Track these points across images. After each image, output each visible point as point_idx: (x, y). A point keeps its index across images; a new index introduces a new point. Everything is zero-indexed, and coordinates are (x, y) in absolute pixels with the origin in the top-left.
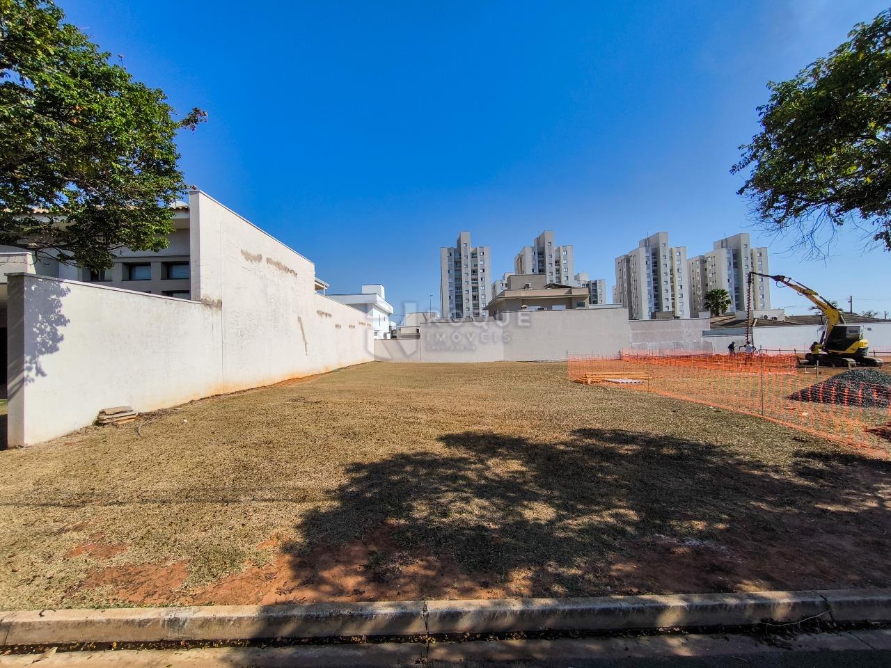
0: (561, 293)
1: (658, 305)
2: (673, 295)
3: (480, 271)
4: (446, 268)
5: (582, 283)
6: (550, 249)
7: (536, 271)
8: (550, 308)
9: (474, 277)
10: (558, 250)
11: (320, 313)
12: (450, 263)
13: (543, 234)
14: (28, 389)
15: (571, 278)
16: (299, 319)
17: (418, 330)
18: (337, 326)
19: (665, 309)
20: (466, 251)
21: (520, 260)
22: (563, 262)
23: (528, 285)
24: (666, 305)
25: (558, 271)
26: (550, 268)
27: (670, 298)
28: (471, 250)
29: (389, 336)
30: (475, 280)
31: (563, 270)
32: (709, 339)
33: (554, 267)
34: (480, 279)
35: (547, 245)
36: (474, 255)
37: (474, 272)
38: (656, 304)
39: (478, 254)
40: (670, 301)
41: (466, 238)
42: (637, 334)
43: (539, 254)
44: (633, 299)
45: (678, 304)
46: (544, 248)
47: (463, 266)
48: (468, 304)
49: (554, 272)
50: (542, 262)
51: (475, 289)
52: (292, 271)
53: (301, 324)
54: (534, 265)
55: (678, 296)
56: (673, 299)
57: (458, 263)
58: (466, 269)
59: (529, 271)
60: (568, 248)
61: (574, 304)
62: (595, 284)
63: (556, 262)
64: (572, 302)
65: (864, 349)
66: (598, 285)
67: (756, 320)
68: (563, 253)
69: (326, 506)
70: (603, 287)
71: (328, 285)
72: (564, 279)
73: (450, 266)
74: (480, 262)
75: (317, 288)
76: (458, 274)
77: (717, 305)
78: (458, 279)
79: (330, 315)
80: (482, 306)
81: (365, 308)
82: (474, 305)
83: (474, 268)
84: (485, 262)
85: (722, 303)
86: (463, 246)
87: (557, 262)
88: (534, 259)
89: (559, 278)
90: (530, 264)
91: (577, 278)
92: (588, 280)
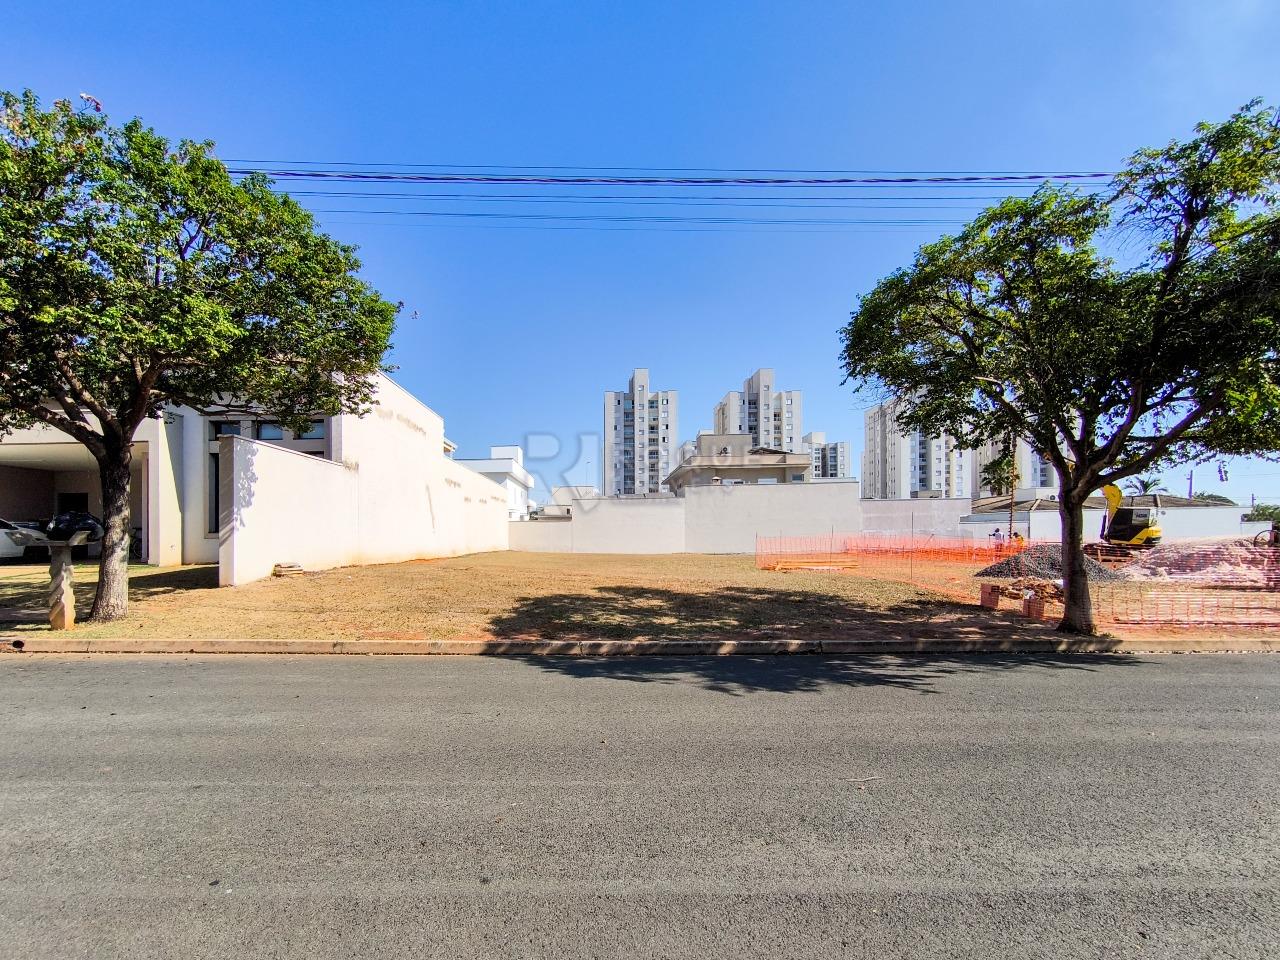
0: (771, 460)
1: (924, 482)
2: (948, 467)
3: (662, 428)
4: (611, 421)
5: (815, 446)
6: (767, 396)
7: (746, 428)
8: (755, 482)
9: (653, 436)
10: (779, 397)
11: (450, 482)
12: (618, 415)
13: (758, 373)
14: (236, 535)
15: (797, 439)
16: (428, 488)
17: (568, 511)
18: (466, 499)
19: (934, 487)
20: (641, 398)
21: (722, 411)
22: (785, 415)
23: (725, 449)
24: (936, 480)
25: (778, 428)
26: (766, 425)
27: (943, 470)
28: (650, 396)
29: (527, 518)
30: (653, 441)
31: (785, 428)
32: (969, 527)
33: (772, 422)
34: (661, 440)
35: (762, 390)
36: (653, 404)
37: (653, 429)
38: (921, 480)
39: (660, 402)
40: (944, 475)
41: (642, 377)
42: (870, 518)
43: (750, 404)
44: (889, 471)
45: (954, 481)
46: (758, 394)
47: (637, 420)
48: (642, 476)
49: (772, 430)
50: (754, 416)
51: (654, 454)
52: (421, 429)
53: (429, 495)
54: (742, 419)
55: (954, 469)
56: (948, 472)
57: (629, 415)
58: (641, 425)
59: (734, 429)
60: (796, 395)
61: (789, 476)
62: (835, 449)
63: (775, 416)
64: (787, 474)
65: (1154, 539)
66: (839, 450)
67: (1038, 502)
68: (785, 402)
69: (505, 616)
70: (845, 454)
71: (456, 447)
72: (785, 440)
73: (617, 419)
74: (662, 415)
75: (446, 451)
76: (629, 430)
77: (999, 482)
78: (629, 439)
79: (459, 485)
80: (662, 478)
81: (499, 477)
82: (651, 477)
83: (653, 423)
84: (670, 415)
85: (1008, 478)
86: (637, 389)
87: (777, 416)
88: (742, 411)
89: (779, 440)
90: (736, 417)
91: (807, 439)
92: (823, 443)
